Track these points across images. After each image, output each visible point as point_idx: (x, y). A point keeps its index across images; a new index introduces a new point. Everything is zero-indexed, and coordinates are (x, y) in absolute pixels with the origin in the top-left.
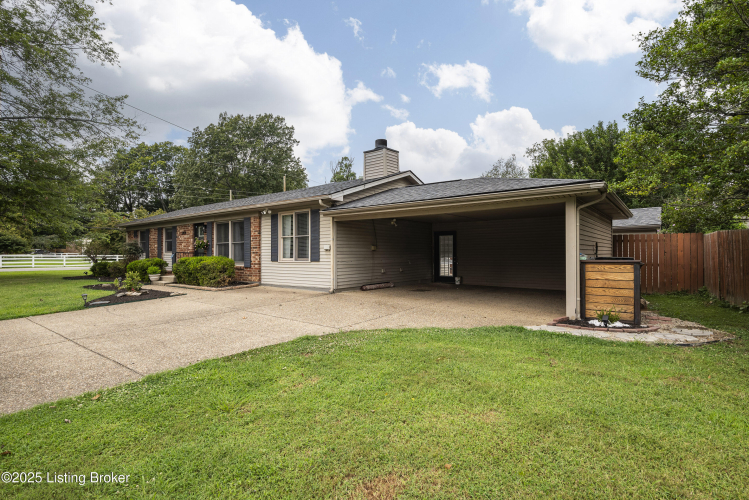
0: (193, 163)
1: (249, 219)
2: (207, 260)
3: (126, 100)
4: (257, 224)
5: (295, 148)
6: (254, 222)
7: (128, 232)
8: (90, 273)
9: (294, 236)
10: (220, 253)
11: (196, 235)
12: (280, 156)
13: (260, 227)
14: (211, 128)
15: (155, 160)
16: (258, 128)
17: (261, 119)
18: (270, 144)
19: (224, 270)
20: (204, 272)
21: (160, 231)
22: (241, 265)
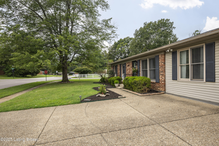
0: (135, 42)
1: (159, 56)
2: (137, 79)
3: (111, 20)
4: (163, 59)
5: (173, 30)
6: (161, 58)
7: (112, 66)
8: (100, 81)
9: (190, 64)
10: (143, 75)
11: (133, 66)
12: (167, 35)
13: (165, 60)
14: (141, 28)
15: (124, 43)
16: (158, 25)
17: (159, 21)
18: (163, 31)
19: (145, 84)
20: (135, 85)
21: (121, 65)
22: (154, 81)
